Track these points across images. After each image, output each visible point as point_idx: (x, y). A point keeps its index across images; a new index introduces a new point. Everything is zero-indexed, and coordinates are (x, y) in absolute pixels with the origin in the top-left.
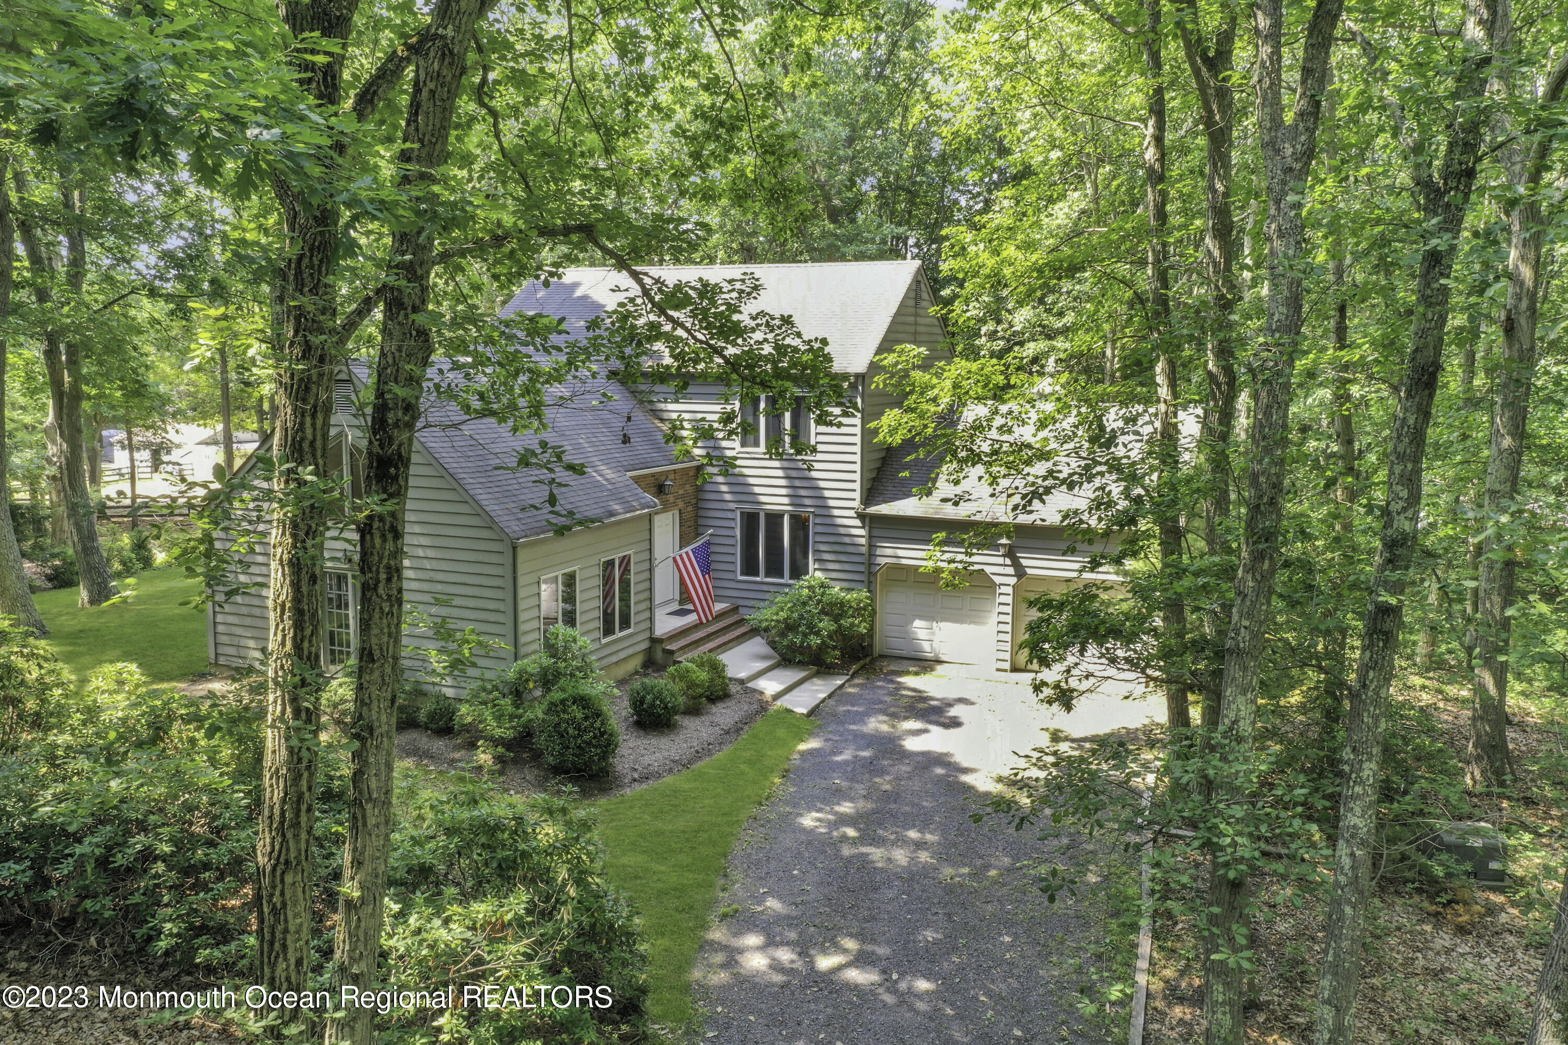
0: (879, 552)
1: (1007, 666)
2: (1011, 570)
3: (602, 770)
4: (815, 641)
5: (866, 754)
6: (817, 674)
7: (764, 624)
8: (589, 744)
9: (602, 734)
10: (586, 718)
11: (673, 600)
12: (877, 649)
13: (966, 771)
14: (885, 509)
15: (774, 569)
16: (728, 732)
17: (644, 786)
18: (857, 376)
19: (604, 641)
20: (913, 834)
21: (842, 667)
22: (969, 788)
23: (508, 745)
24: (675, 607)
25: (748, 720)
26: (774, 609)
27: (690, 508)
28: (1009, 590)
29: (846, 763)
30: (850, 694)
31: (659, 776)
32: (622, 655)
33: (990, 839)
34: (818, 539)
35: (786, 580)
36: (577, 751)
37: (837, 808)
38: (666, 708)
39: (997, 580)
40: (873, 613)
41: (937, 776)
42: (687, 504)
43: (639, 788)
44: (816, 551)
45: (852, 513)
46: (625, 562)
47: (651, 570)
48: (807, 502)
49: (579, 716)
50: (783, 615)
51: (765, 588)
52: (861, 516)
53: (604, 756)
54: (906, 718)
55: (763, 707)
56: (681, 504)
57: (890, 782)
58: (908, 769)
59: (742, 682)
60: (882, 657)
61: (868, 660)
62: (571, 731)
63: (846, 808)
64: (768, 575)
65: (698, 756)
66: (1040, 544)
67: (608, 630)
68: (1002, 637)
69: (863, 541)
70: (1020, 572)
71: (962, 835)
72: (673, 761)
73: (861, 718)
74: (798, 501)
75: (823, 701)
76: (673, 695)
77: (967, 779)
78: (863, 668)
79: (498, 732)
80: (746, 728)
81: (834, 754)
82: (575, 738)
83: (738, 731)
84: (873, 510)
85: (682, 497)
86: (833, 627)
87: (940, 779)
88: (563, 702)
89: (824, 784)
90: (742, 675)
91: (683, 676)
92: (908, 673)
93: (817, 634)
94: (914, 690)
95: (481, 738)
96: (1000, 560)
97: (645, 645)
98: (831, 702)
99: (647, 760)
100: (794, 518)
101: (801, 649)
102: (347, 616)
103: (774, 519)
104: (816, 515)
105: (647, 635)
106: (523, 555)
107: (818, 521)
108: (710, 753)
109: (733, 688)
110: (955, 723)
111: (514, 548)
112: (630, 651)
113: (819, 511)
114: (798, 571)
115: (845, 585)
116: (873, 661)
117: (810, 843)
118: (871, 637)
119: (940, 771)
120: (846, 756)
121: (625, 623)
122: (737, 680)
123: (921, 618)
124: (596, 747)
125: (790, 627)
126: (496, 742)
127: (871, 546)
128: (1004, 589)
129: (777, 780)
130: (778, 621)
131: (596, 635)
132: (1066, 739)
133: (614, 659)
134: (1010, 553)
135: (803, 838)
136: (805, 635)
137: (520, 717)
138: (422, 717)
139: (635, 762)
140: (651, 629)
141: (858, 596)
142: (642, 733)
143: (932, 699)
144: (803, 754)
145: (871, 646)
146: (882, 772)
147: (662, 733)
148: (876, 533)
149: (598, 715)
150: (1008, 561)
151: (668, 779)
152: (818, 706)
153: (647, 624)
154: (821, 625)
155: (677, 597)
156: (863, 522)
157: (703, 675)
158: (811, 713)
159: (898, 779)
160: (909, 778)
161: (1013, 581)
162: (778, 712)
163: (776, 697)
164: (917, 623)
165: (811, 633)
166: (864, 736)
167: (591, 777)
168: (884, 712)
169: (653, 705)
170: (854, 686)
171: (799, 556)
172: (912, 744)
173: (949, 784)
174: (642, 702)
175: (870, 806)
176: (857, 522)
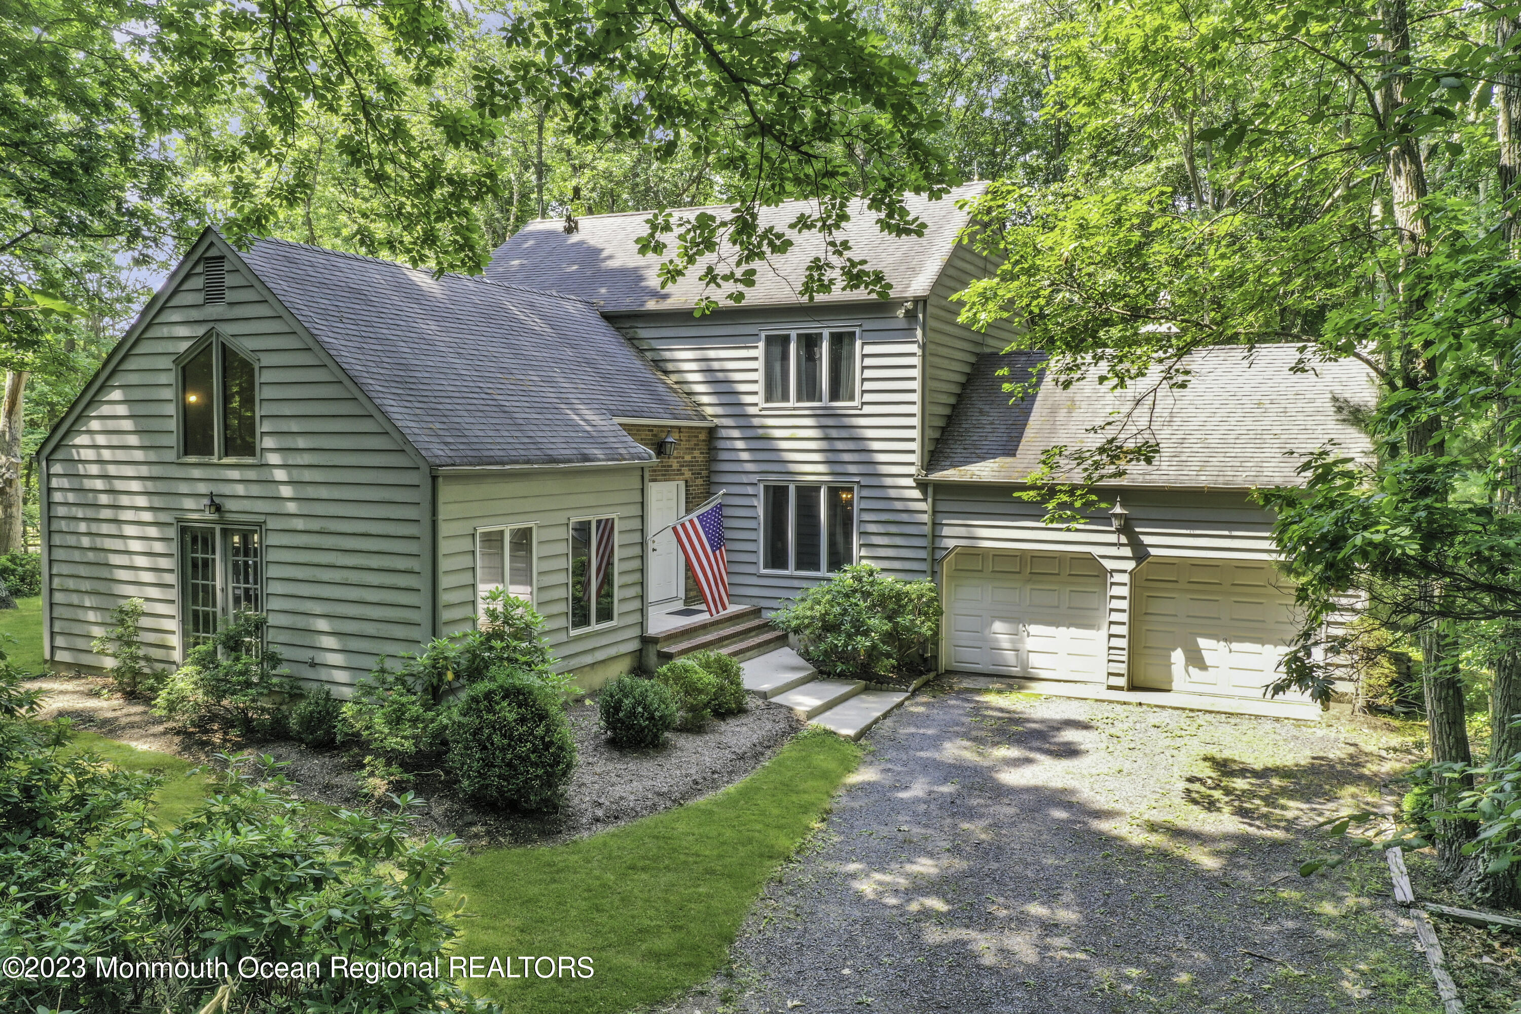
0: (946, 531)
1: (1122, 682)
2: (1127, 552)
3: (546, 801)
4: (863, 643)
5: (947, 789)
6: (866, 690)
7: (794, 623)
8: (524, 759)
9: (547, 746)
10: (522, 720)
11: (676, 598)
12: (944, 662)
13: (1099, 814)
14: (951, 474)
15: (808, 560)
16: (742, 758)
17: (611, 829)
18: (916, 301)
19: (573, 633)
20: (1036, 909)
21: (899, 682)
22: (1107, 841)
23: (408, 762)
24: (680, 606)
25: (771, 743)
26: (809, 603)
27: (699, 481)
28: (1125, 578)
29: (917, 800)
30: (912, 714)
31: (635, 814)
32: (600, 656)
33: (1161, 922)
34: (866, 517)
35: (823, 572)
36: (505, 771)
37: (909, 868)
38: (652, 718)
39: (1109, 564)
40: (939, 612)
41: (1054, 820)
42: (697, 474)
43: (601, 831)
44: (862, 534)
45: (910, 482)
46: (606, 527)
47: (643, 544)
48: (852, 469)
49: (511, 717)
50: (819, 609)
51: (796, 583)
52: (922, 485)
53: (550, 781)
54: (995, 744)
55: (793, 726)
56: (688, 474)
57: (985, 830)
58: (1011, 811)
59: (764, 695)
60: (950, 673)
61: (931, 675)
62: (496, 739)
63: (925, 866)
64: (799, 567)
65: (696, 788)
66: (1168, 514)
67: (580, 617)
68: (1115, 642)
69: (925, 518)
70: (1140, 553)
71: (1112, 913)
72: (659, 794)
73: (936, 742)
74: (839, 468)
75: (876, 721)
76: (662, 701)
77: (1104, 826)
78: (926, 684)
79: (392, 742)
80: (768, 753)
81: (895, 788)
82: (503, 749)
83: (757, 756)
84: (937, 476)
85: (690, 464)
86: (887, 626)
87: (1061, 827)
88: (488, 695)
89: (884, 831)
90: (766, 687)
91: (682, 678)
92: (987, 691)
93: (866, 633)
94: (1001, 710)
95: (370, 752)
96: (1113, 538)
97: (634, 646)
98: (889, 722)
99: (618, 791)
100: (834, 492)
101: (844, 656)
102: (214, 587)
103: (808, 494)
104: (863, 487)
105: (636, 632)
106: (447, 492)
107: (865, 493)
108: (714, 785)
109: (751, 702)
110: (1070, 751)
111: (434, 478)
112: (612, 652)
113: (864, 481)
114: (839, 559)
115: (901, 576)
116: (938, 677)
117: (867, 922)
118: (936, 644)
119: (1060, 814)
120: (918, 790)
121: (605, 614)
122: (755, 693)
123: (1003, 619)
124: (535, 765)
125: (830, 627)
126: (391, 757)
127: (935, 524)
128: (1117, 578)
129: (816, 825)
130: (812, 618)
131: (562, 622)
132: (1244, 772)
133: (588, 659)
134: (1127, 529)
135: (857, 913)
136: (849, 636)
137: (427, 722)
138: (293, 723)
139: (601, 793)
140: (642, 625)
141: (919, 587)
142: (616, 754)
143: (1028, 720)
144: (852, 790)
145: (935, 657)
146: (971, 814)
147: (646, 755)
148: (941, 507)
149: (542, 718)
150: (1123, 539)
151: (649, 820)
152: (869, 727)
153: (637, 618)
154: (872, 622)
155: (682, 594)
156: (925, 493)
157: (709, 679)
158: (862, 734)
159: (996, 826)
160: (1013, 824)
161: (1130, 565)
162: (815, 734)
163: (813, 714)
164: (998, 626)
165: (858, 633)
166: (938, 765)
167: (528, 814)
168: (966, 736)
169: (632, 714)
170: (917, 704)
171: (840, 539)
172: (1012, 777)
173: (1075, 834)
174: (617, 708)
175: (960, 865)
176: (916, 494)
